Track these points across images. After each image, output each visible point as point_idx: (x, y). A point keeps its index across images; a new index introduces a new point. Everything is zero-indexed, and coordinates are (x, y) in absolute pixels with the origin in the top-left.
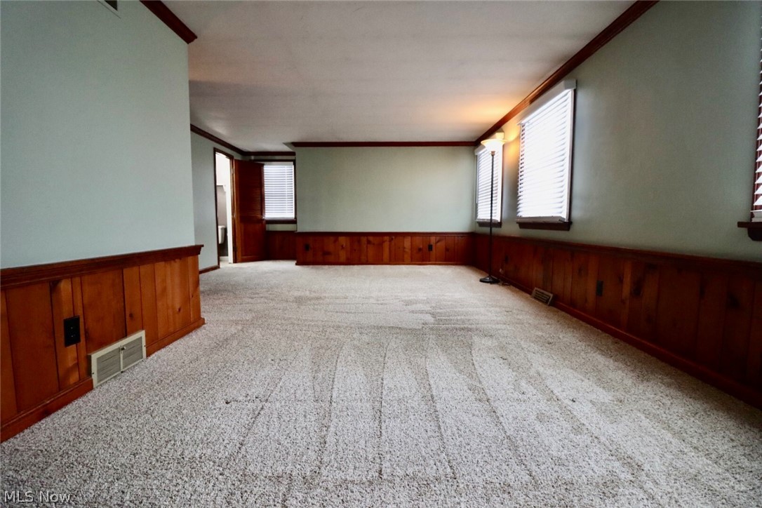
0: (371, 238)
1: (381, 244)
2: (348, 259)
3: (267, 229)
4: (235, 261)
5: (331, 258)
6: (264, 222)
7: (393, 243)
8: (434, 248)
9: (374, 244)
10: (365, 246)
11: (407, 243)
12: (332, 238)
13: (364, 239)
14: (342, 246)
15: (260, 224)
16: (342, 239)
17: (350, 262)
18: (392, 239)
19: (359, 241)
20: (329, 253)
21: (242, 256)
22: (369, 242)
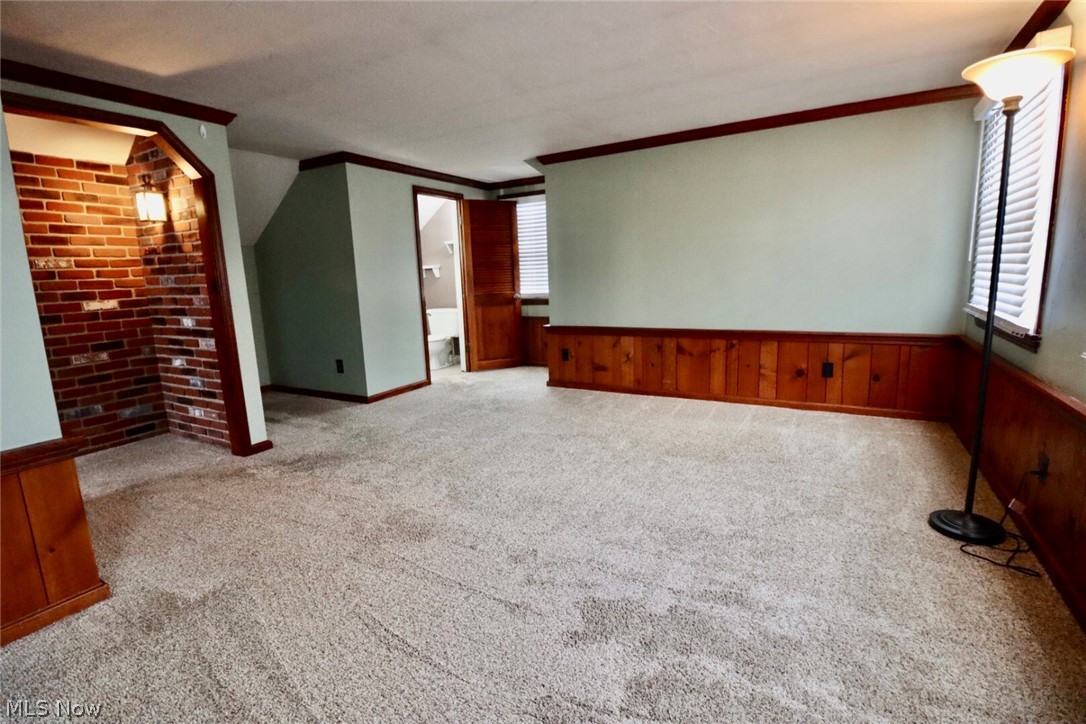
0: (685, 343)
1: (706, 355)
2: (638, 381)
3: (524, 314)
4: (469, 369)
5: (606, 378)
6: (518, 303)
7: (734, 353)
8: (837, 371)
9: (691, 355)
10: (672, 358)
11: (768, 356)
12: (608, 340)
13: (670, 345)
14: (628, 356)
15: (512, 307)
16: (627, 342)
17: (640, 388)
18: (733, 346)
19: (660, 348)
20: (603, 369)
21: (480, 360)
22: (680, 350)
